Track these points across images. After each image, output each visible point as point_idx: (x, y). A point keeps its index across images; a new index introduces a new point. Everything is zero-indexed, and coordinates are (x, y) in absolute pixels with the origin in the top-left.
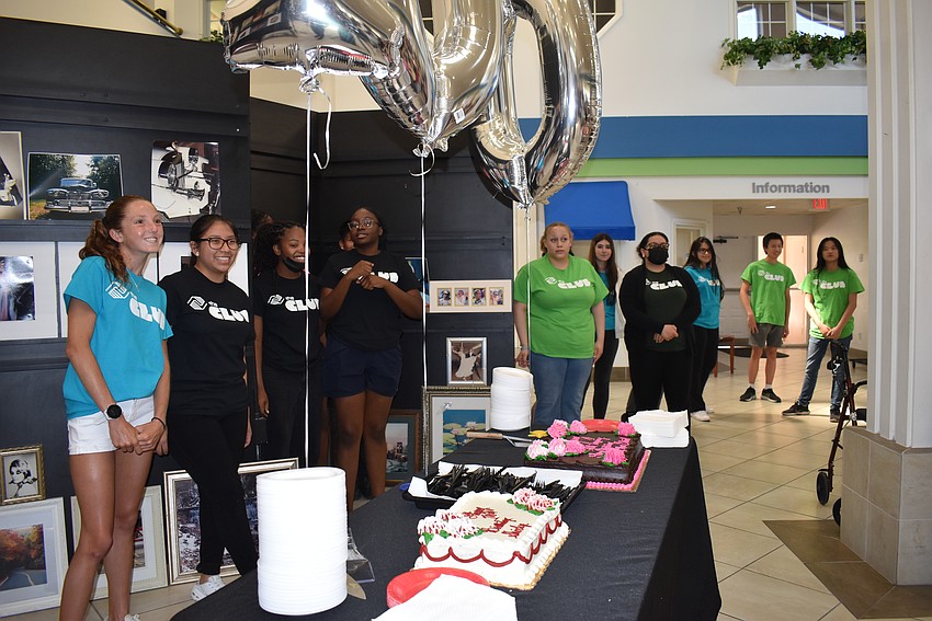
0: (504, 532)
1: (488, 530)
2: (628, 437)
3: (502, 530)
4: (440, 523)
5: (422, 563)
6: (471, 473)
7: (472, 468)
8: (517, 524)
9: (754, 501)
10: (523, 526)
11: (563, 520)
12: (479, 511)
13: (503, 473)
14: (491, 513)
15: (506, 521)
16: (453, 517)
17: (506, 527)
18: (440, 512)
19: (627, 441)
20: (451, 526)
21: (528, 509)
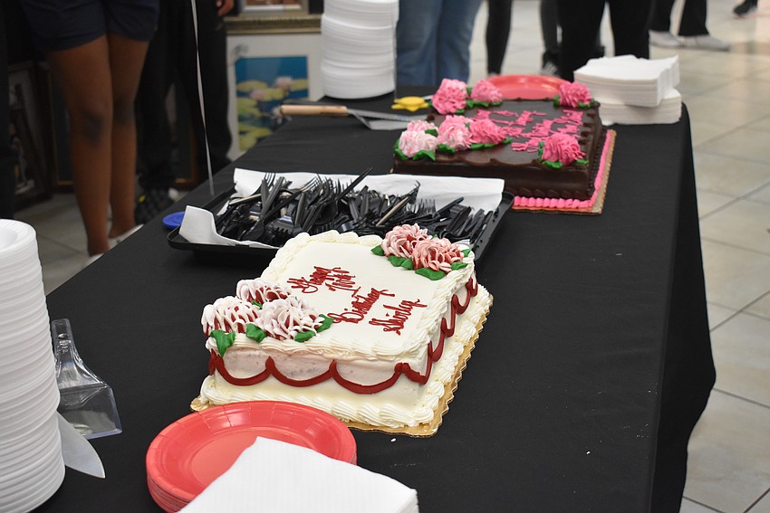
0: (374, 322)
1: (342, 318)
2: (579, 109)
3: (369, 316)
4: (245, 308)
5: (213, 391)
6: (299, 192)
7: (299, 180)
8: (396, 302)
9: (754, 197)
10: (408, 306)
11: (478, 282)
12: (320, 275)
13: (359, 188)
14: (344, 280)
15: (374, 295)
16: (273, 297)
17: (377, 311)
18: (244, 286)
19: (578, 116)
20: (267, 317)
21: (415, 266)
